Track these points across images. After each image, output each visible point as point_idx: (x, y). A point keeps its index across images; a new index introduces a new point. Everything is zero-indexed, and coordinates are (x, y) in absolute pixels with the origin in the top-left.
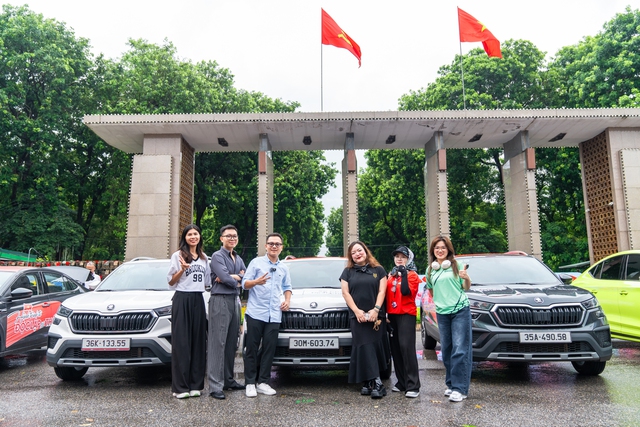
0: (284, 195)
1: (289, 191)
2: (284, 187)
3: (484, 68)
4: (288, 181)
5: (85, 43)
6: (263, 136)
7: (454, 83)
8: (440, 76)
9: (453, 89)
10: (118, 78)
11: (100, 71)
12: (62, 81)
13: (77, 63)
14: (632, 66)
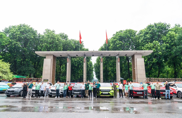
0: (79, 62)
1: (80, 61)
2: (79, 61)
3: (121, 36)
4: (80, 59)
5: (36, 31)
6: (68, 55)
7: (115, 38)
8: (113, 36)
9: (115, 40)
10: (43, 39)
11: (39, 37)
12: (31, 40)
13: (35, 36)
14: (150, 37)
